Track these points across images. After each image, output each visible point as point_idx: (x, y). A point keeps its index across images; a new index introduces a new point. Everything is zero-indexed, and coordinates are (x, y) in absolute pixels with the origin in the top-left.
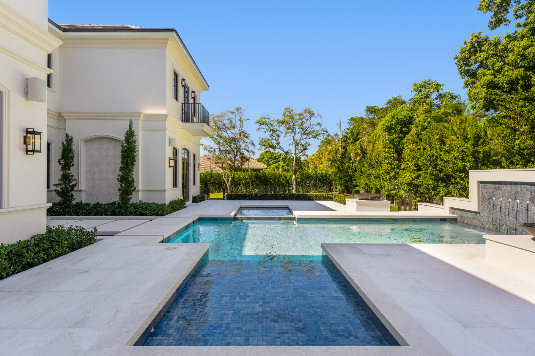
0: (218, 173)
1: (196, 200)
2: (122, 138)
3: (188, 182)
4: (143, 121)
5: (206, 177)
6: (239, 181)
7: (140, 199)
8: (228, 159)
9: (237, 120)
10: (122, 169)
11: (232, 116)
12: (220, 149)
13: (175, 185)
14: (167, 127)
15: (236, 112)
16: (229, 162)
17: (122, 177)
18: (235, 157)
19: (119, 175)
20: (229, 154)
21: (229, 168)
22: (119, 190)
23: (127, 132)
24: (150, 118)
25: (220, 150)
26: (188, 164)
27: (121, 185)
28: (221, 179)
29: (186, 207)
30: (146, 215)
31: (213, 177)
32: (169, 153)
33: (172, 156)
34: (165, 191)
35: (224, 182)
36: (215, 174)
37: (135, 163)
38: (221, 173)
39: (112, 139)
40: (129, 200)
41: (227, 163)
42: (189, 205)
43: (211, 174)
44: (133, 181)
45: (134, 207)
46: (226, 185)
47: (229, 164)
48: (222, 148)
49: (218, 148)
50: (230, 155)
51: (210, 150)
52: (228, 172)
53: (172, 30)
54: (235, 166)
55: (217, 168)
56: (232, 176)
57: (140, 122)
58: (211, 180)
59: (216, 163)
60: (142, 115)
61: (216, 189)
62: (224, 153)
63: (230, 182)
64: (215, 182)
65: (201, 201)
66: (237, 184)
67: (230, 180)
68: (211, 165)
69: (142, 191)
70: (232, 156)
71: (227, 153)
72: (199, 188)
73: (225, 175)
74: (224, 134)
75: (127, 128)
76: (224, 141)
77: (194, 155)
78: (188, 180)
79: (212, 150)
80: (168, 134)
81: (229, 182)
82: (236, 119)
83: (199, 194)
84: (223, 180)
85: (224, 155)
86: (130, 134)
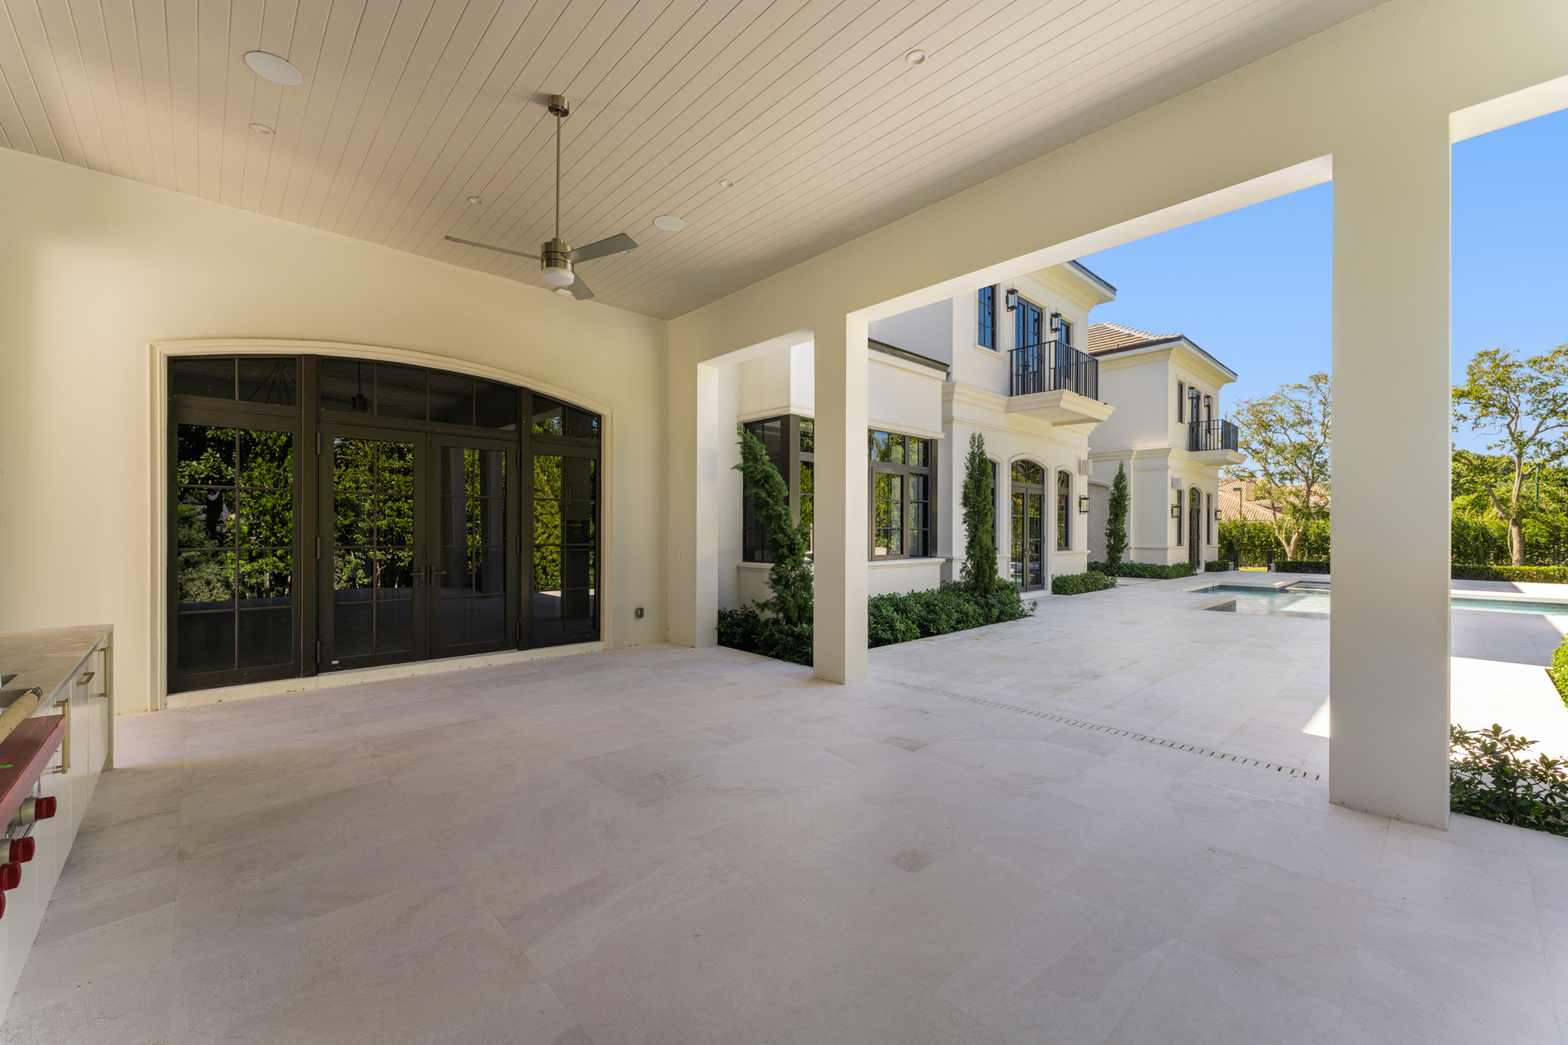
0: (1261, 524)
1: (1210, 567)
2: (1110, 483)
3: (1198, 539)
4: (1135, 459)
5: (1230, 532)
6: (1322, 541)
7: (1131, 559)
8: (1291, 493)
9: (1315, 402)
10: (1110, 522)
11: (1301, 396)
12: (1265, 470)
13: (1180, 542)
14: (1169, 464)
15: (1312, 384)
16: (1292, 499)
17: (1111, 531)
18: (1309, 486)
19: (1107, 529)
20: (1291, 480)
21: (1291, 512)
22: (1107, 546)
23: (1117, 476)
24: (1144, 455)
25: (1269, 475)
26: (1199, 511)
27: (1109, 541)
28: (1269, 537)
29: (1197, 574)
30: (1145, 577)
31: (1249, 532)
32: (1172, 499)
33: (1175, 503)
34: (1166, 549)
35: (1279, 544)
36: (1254, 525)
37: (1127, 514)
38: (1268, 522)
39: (1101, 486)
40: (1119, 558)
41: (1287, 502)
42: (1201, 574)
43: (1244, 525)
44: (1124, 536)
45: (1128, 568)
46: (1284, 550)
47: (1292, 504)
48: (1272, 469)
49: (1263, 469)
50: (1296, 483)
51: (1242, 474)
52: (1288, 520)
53: (1179, 338)
54: (1308, 507)
55: (1261, 510)
56: (1300, 530)
57: (1132, 461)
58: (1243, 538)
59: (1257, 499)
60: (1135, 453)
61: (1256, 558)
62: (1277, 481)
63: (1295, 542)
64: (1253, 543)
65: (1221, 570)
66: (1317, 549)
67: (1294, 537)
68: (1244, 503)
69: (1135, 549)
70: (1300, 484)
71: (1286, 479)
72: (1217, 550)
73: (1280, 528)
74: (1279, 438)
75: (1117, 472)
76: (1278, 454)
77: (1208, 496)
78: (1198, 535)
79: (1246, 474)
80: (1170, 473)
81: (1292, 543)
82: (1313, 400)
83: (1216, 559)
84: (1276, 538)
85: (1280, 484)
86: (1120, 479)
